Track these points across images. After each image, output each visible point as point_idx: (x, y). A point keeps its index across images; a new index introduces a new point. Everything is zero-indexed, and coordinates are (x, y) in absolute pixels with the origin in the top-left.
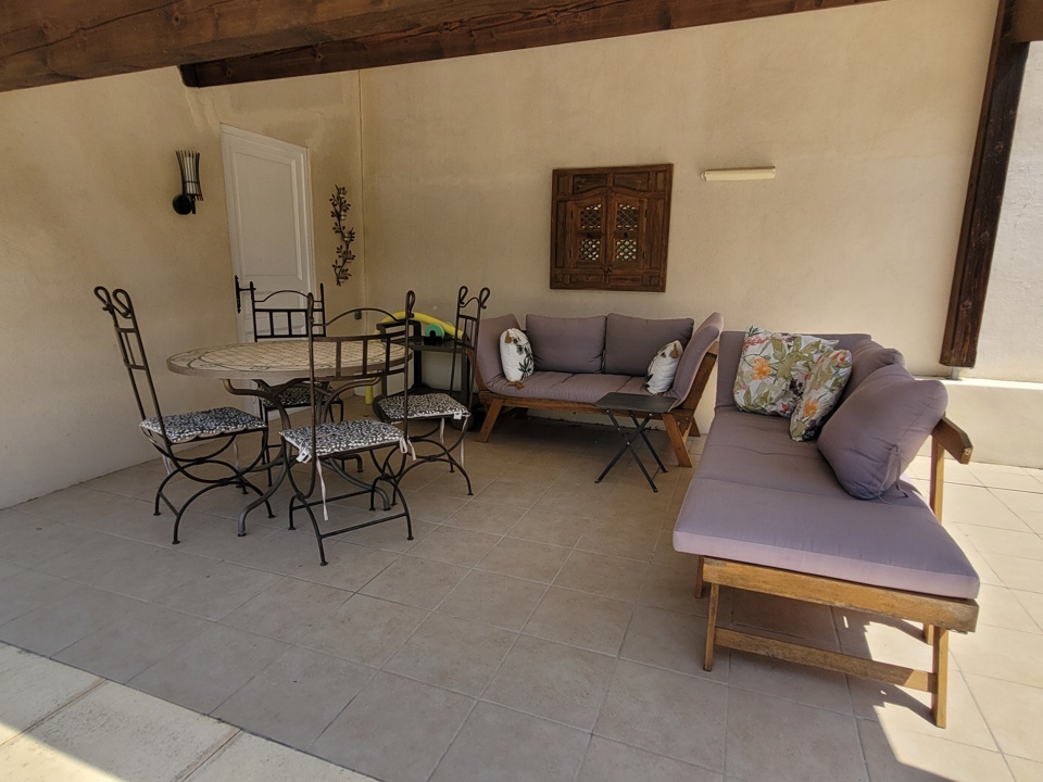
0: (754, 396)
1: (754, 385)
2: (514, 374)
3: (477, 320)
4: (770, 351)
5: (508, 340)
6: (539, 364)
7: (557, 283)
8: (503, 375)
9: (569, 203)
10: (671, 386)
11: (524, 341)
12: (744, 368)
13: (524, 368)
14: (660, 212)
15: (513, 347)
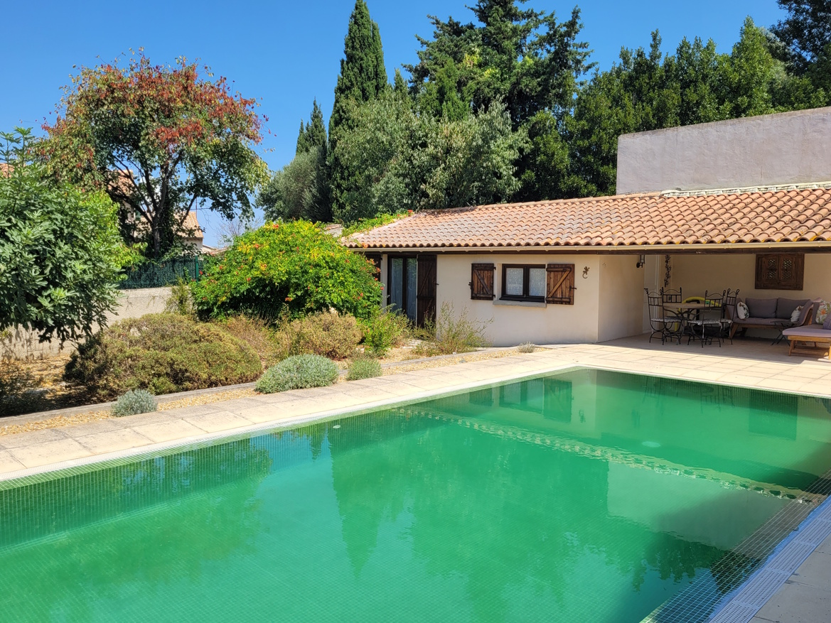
0: (821, 320)
1: (821, 317)
2: (742, 316)
3: (735, 298)
4: (826, 307)
5: (740, 305)
6: (751, 314)
7: (757, 287)
8: (738, 317)
9: (763, 258)
10: (798, 320)
11: (745, 306)
12: (819, 312)
13: (746, 315)
14: (800, 262)
15: (742, 308)
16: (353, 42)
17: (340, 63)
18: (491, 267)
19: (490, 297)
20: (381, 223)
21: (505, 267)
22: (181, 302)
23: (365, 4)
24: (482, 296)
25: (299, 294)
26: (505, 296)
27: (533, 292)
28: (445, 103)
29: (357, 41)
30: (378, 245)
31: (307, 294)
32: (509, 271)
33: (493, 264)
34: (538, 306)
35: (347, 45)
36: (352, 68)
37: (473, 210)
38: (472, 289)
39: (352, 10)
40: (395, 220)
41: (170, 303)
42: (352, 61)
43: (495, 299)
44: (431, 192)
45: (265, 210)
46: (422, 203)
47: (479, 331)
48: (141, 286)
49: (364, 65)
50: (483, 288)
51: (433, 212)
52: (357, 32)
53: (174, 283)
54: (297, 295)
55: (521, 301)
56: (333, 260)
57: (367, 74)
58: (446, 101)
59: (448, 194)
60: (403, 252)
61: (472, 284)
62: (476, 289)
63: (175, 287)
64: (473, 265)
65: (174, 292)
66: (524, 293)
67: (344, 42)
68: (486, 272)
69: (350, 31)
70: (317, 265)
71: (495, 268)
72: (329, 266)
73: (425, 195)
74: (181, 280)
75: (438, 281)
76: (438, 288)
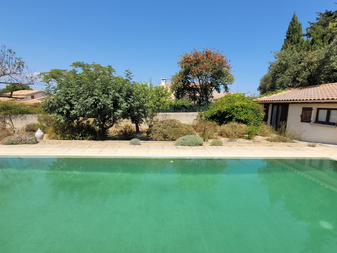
16: (289, 32)
17: (284, 40)
18: (311, 109)
19: (309, 121)
20: (277, 93)
21: (318, 109)
22: (201, 116)
23: (297, 17)
24: (305, 121)
25: (230, 116)
26: (317, 121)
27: (331, 121)
28: (313, 45)
29: (291, 31)
30: (267, 100)
31: (233, 116)
32: (320, 111)
33: (312, 108)
34: (331, 127)
35: (287, 33)
36: (288, 41)
37: (319, 86)
38: (302, 118)
39: (291, 20)
40: (283, 92)
41: (198, 116)
42: (288, 39)
43: (311, 122)
44: (300, 80)
45: (260, 91)
46: (296, 85)
47: (299, 135)
48: (191, 112)
49: (293, 39)
50: (306, 117)
51: (301, 88)
52: (292, 28)
53: (199, 111)
54: (229, 116)
55: (323, 124)
56: (243, 105)
57: (294, 42)
58: (314, 44)
59: (308, 81)
60: (276, 103)
61: (302, 116)
62: (303, 118)
63: (200, 112)
64: (303, 108)
65: (199, 113)
66: (326, 121)
67: (286, 32)
68: (308, 111)
69: (289, 28)
70: (237, 107)
71: (313, 109)
72: (242, 107)
73: (298, 82)
74: (201, 110)
75: (289, 113)
76: (288, 116)
